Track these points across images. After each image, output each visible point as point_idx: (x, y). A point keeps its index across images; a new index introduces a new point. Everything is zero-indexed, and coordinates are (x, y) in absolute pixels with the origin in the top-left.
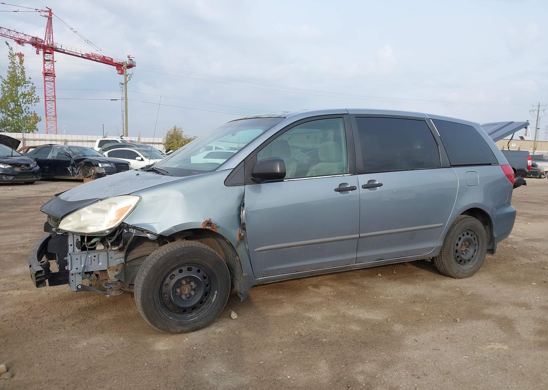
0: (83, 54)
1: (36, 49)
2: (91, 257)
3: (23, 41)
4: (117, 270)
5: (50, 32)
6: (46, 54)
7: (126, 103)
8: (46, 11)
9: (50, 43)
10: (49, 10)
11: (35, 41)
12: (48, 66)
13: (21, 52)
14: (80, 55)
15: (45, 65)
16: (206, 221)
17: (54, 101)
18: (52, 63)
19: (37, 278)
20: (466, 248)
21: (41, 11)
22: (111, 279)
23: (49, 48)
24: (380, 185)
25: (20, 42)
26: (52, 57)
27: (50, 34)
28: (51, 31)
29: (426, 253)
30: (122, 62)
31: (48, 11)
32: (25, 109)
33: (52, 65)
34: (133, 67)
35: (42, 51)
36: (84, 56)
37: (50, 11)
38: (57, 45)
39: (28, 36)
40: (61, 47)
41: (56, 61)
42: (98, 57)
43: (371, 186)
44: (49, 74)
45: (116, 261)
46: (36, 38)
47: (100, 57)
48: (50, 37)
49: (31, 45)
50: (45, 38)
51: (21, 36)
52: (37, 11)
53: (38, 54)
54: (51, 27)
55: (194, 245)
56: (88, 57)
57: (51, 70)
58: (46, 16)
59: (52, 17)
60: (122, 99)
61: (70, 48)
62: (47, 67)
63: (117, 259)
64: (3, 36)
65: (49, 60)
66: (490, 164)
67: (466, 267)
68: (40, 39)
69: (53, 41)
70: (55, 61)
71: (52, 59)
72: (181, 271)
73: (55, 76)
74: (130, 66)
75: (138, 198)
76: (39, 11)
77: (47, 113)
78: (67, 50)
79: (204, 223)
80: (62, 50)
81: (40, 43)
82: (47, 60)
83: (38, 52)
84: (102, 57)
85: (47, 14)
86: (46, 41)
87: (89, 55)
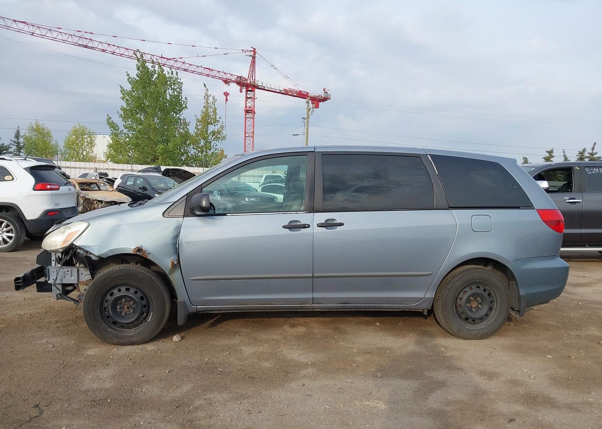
0: (281, 90)
1: (240, 87)
2: (65, 272)
3: (229, 80)
4: (86, 285)
5: (253, 71)
6: (248, 92)
7: (307, 137)
8: (251, 51)
9: (252, 81)
10: (253, 49)
11: (239, 80)
12: (250, 103)
13: (226, 92)
14: (279, 91)
15: (247, 102)
16: (137, 248)
17: (252, 137)
18: (253, 101)
19: (16, 283)
20: (478, 304)
21: (246, 51)
22: (82, 292)
23: (251, 85)
24: (341, 224)
25: (226, 82)
26: (253, 94)
27: (253, 72)
28: (254, 69)
29: (413, 304)
30: (317, 95)
31: (253, 51)
32: (213, 146)
33: (252, 102)
34: (328, 100)
35: (245, 89)
36: (282, 91)
37: (254, 51)
38: (258, 82)
39: (234, 76)
40: (262, 84)
41: (257, 98)
42: (295, 91)
43: (329, 225)
44: (250, 111)
45: (86, 277)
46: (240, 77)
47: (296, 92)
48: (253, 75)
49: (236, 84)
50: (249, 76)
51: (228, 76)
52: (244, 51)
53: (242, 92)
54: (254, 66)
55: (131, 268)
56: (286, 93)
57: (252, 107)
58: (250, 56)
59: (256, 56)
60: (304, 134)
61: (270, 84)
62: (248, 105)
63: (86, 275)
64: (214, 78)
65: (251, 98)
66: (519, 208)
67: (475, 328)
68: (244, 78)
69: (255, 79)
70: (255, 98)
71: (253, 97)
72: (119, 290)
73: (255, 113)
74: (325, 99)
75: (87, 224)
76: (245, 51)
77: (246, 148)
78: (267, 86)
79: (135, 249)
80: (263, 87)
81: (244, 82)
82: (248, 98)
83: (242, 90)
84: (298, 91)
85: (252, 53)
86: (249, 79)
87: (286, 90)
